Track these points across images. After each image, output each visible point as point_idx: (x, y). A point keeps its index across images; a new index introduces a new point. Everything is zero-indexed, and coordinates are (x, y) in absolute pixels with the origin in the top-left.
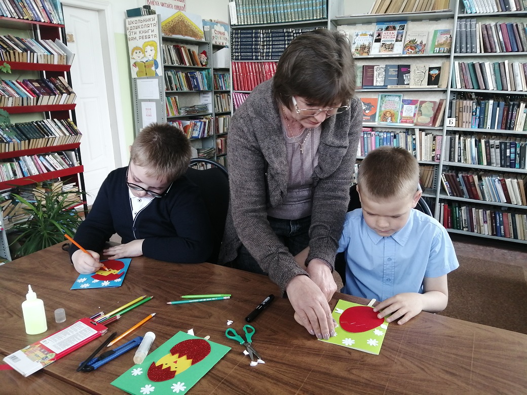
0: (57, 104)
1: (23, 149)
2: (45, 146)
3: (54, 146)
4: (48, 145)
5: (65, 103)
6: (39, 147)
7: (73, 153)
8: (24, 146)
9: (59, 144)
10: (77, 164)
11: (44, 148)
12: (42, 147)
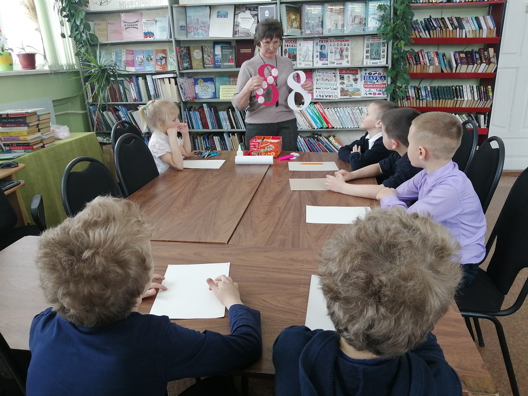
0: (476, 72)
1: (434, 106)
2: (454, 106)
3: (463, 108)
4: (457, 106)
5: (484, 72)
6: (448, 106)
7: (482, 117)
8: (435, 104)
9: (468, 106)
10: (483, 126)
11: (452, 108)
12: (451, 106)
